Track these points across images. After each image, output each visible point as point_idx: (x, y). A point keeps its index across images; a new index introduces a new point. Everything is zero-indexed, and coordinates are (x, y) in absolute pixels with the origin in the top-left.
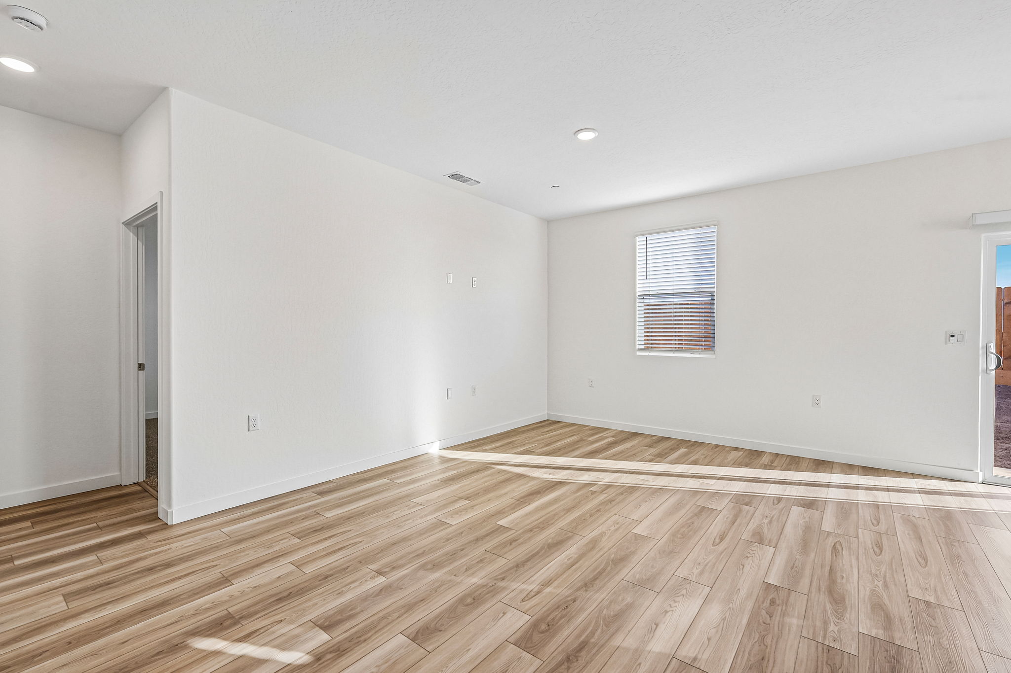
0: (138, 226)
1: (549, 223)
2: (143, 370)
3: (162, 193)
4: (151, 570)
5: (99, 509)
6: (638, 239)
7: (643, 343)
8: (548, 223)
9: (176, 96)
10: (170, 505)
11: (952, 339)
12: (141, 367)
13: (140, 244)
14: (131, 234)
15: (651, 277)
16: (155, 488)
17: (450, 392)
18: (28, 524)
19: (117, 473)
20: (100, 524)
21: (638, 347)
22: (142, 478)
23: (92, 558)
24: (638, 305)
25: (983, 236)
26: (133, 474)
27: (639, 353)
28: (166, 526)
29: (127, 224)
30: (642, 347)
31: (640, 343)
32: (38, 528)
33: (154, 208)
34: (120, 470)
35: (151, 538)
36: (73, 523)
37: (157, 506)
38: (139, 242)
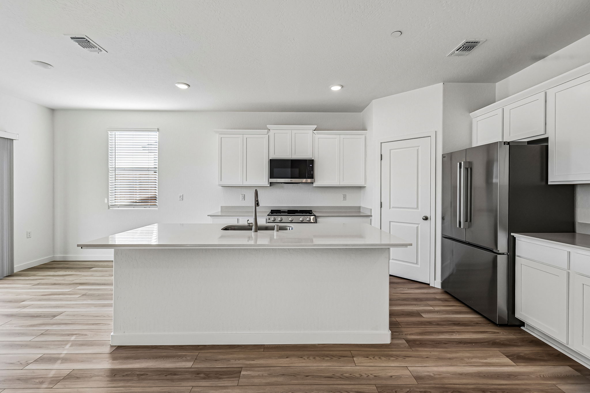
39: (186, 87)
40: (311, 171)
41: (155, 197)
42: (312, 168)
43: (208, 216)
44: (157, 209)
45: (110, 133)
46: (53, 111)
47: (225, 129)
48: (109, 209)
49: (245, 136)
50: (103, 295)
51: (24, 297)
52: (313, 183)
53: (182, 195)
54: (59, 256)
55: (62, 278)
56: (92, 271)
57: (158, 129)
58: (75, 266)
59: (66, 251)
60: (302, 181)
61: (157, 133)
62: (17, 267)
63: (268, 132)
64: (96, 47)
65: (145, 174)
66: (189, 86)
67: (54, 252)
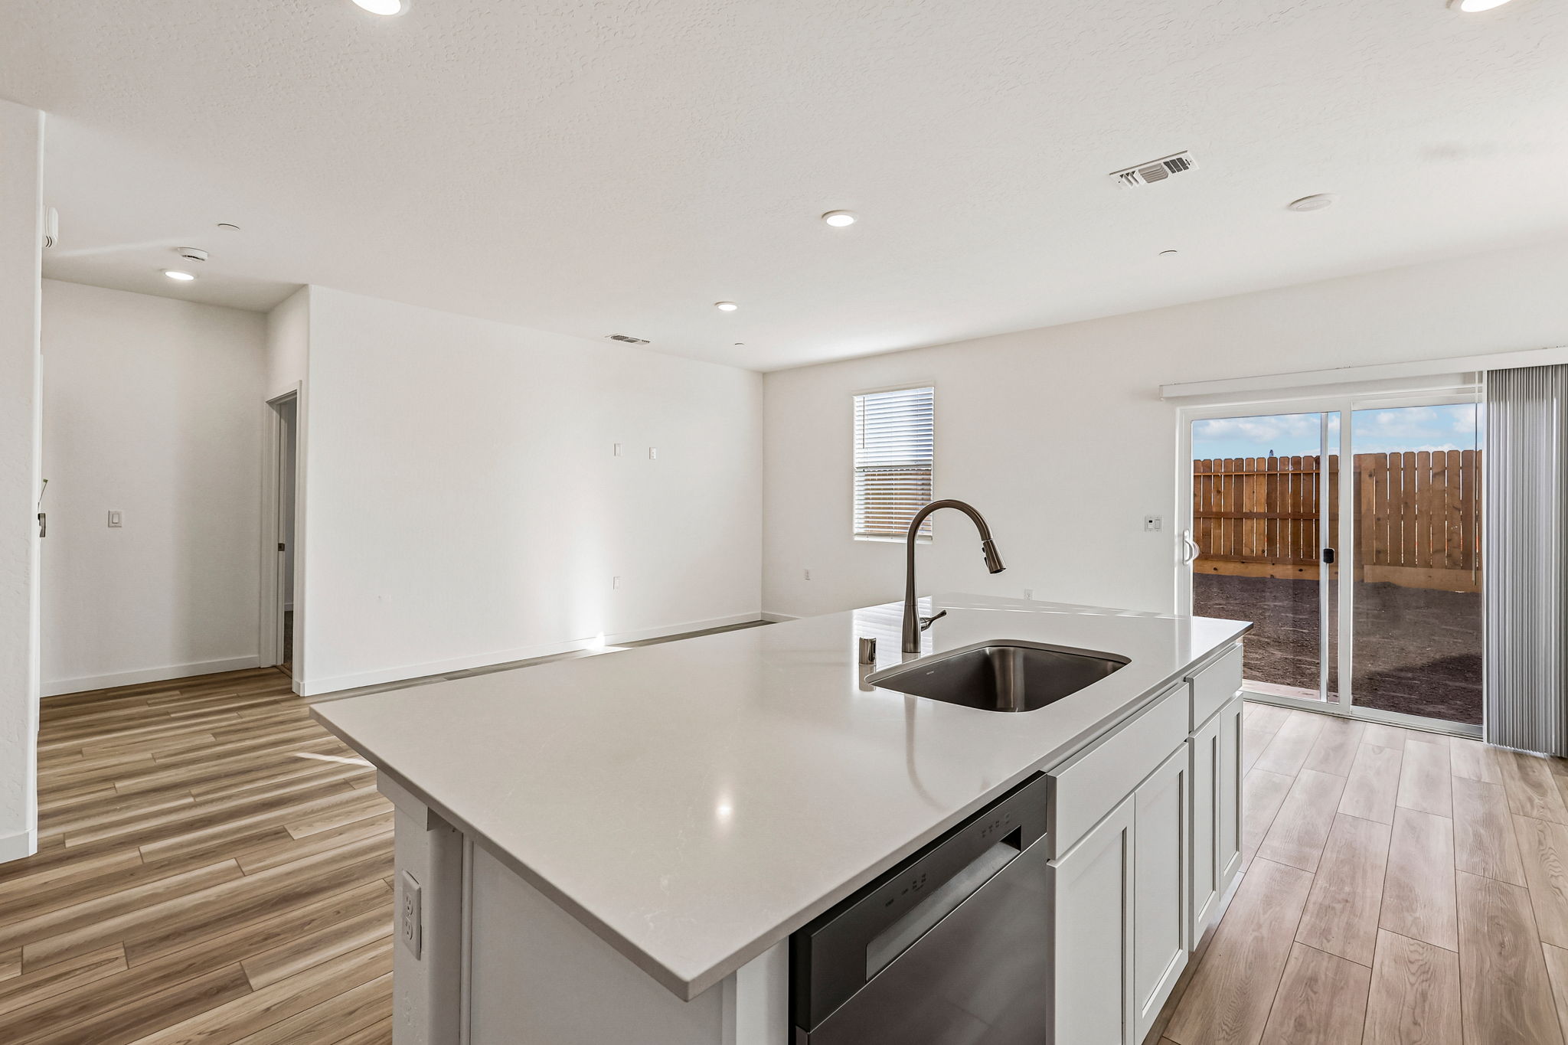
0: (280, 404)
1: (765, 376)
2: (283, 550)
3: (301, 381)
4: (282, 723)
5: (238, 684)
6: (856, 399)
7: (862, 525)
8: (763, 377)
9: (314, 290)
10: (302, 678)
11: (1150, 526)
12: (281, 547)
13: (283, 421)
14: (275, 412)
15: (870, 446)
16: (291, 670)
17: (617, 581)
18: (177, 692)
19: (256, 655)
20: (241, 694)
21: (856, 531)
22: (280, 662)
23: (235, 714)
24: (856, 479)
25: (1178, 410)
26: (271, 658)
27: (857, 538)
28: (298, 697)
29: (271, 403)
30: (862, 531)
31: (858, 525)
32: (186, 696)
33: (295, 393)
34: (259, 653)
35: (283, 704)
36: (219, 692)
37: (291, 683)
38: (282, 420)
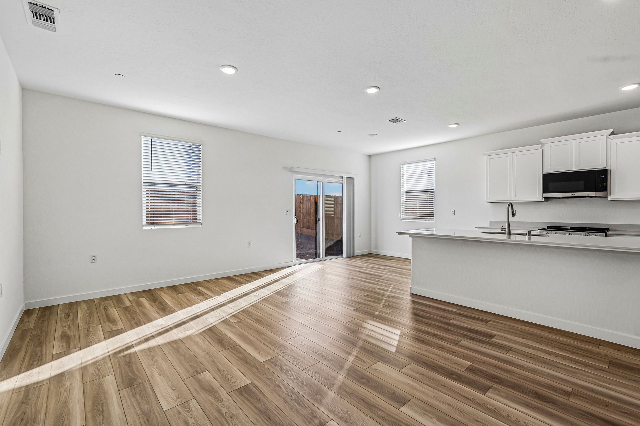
39: (456, 126)
40: (603, 182)
41: (433, 214)
42: (606, 179)
43: (476, 227)
44: (434, 221)
45: (402, 167)
46: (370, 156)
47: (492, 151)
48: (401, 220)
49: (514, 155)
50: (402, 273)
51: (364, 266)
52: (608, 196)
53: (454, 211)
54: (373, 251)
55: (377, 262)
56: (392, 261)
57: (435, 159)
58: (383, 258)
59: (376, 248)
60: (588, 195)
61: (434, 162)
62: (357, 253)
63: (541, 147)
64: (401, 121)
65: (424, 194)
66: (459, 124)
67: (370, 248)
